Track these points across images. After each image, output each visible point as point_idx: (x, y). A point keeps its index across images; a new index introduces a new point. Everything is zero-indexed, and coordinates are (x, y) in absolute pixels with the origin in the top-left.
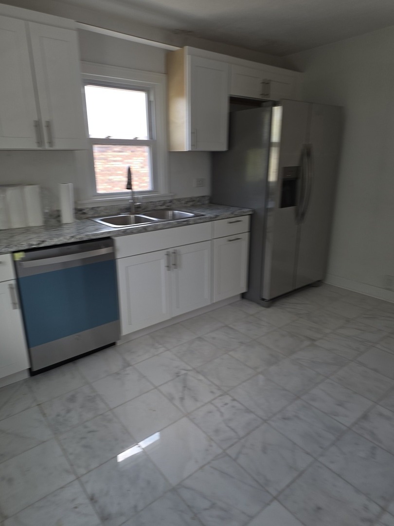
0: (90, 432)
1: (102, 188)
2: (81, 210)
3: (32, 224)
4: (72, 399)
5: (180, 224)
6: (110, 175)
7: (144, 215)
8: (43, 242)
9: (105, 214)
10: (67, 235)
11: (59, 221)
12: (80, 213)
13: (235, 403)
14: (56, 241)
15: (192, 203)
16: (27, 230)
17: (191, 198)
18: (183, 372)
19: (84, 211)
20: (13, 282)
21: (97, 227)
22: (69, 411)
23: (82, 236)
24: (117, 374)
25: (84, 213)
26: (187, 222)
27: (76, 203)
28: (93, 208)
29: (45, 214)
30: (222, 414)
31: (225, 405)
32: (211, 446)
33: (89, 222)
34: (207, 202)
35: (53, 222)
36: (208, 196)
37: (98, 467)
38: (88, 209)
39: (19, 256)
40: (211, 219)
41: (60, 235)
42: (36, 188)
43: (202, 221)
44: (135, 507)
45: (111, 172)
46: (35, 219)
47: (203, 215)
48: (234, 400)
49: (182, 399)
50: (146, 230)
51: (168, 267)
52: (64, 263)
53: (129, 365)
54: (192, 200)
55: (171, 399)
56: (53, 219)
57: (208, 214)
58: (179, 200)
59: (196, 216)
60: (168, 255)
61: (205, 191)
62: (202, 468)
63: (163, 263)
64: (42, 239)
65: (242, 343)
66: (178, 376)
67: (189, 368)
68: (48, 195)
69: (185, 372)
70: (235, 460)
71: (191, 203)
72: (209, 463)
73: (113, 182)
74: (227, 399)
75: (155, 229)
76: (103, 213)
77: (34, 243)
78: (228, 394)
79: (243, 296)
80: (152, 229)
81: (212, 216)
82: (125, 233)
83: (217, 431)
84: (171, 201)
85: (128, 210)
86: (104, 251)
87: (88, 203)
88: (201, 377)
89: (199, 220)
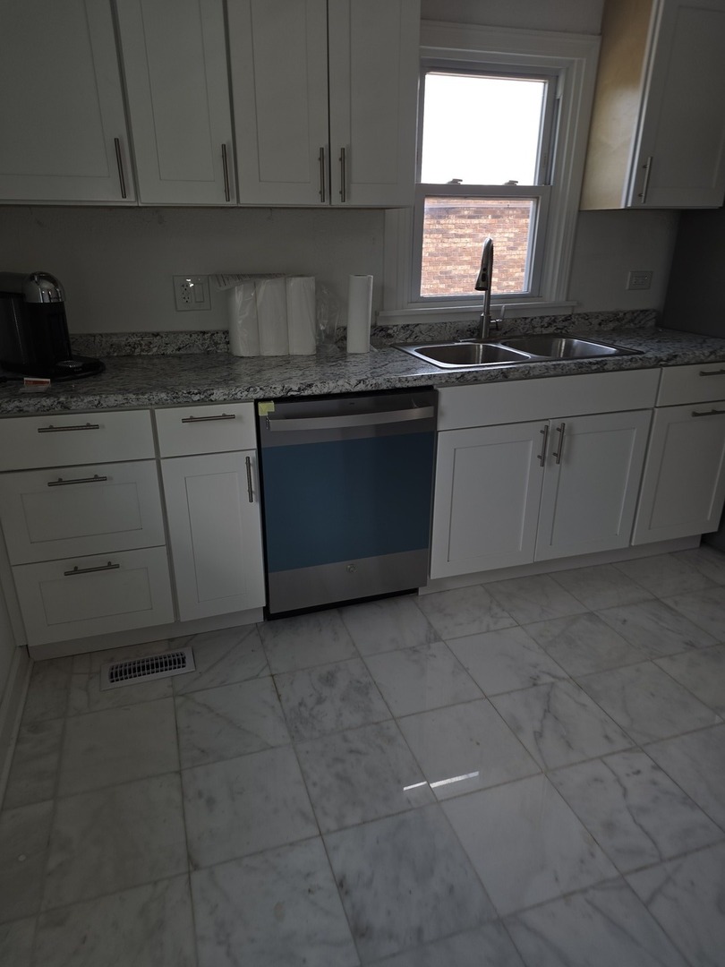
0: (351, 751)
1: (430, 287)
2: (382, 329)
3: (295, 351)
4: (329, 679)
5: (582, 370)
6: (447, 263)
7: (504, 344)
8: (310, 386)
9: (429, 339)
10: (352, 377)
11: (344, 349)
12: (381, 335)
13: (659, 776)
14: (330, 387)
15: (613, 325)
16: (286, 361)
17: (616, 314)
18: (548, 679)
19: (390, 331)
20: (253, 455)
21: (410, 364)
22: (320, 701)
23: (380, 380)
24: (414, 650)
25: (390, 336)
26: (600, 366)
27: (376, 314)
28: (406, 327)
29: (319, 333)
30: (625, 793)
31: (634, 773)
32: (592, 855)
33: (396, 354)
34: (651, 323)
35: (332, 348)
36: (654, 311)
37: (359, 825)
38: (395, 328)
39: (266, 408)
40: (658, 363)
41: (341, 376)
42: (310, 282)
43: (634, 365)
44: (420, 931)
45: (450, 256)
46: (302, 343)
47: (641, 353)
48: (657, 767)
49: (539, 735)
50: (506, 377)
51: (542, 458)
52: (343, 430)
53: (437, 638)
54: (615, 316)
55: (516, 729)
56: (332, 344)
57: (651, 351)
58: (586, 317)
59: (621, 353)
60: (545, 432)
61: (650, 299)
62: (567, 896)
63: (532, 448)
64: (308, 381)
65: (691, 645)
66: (535, 685)
67: (561, 673)
68: (329, 298)
69: (552, 680)
70: (647, 905)
71: (611, 325)
72: (584, 891)
73: (451, 278)
74: (642, 762)
75: (527, 376)
76: (421, 338)
77: (294, 387)
78: (643, 751)
79: (706, 540)
80: (517, 375)
81: (663, 355)
82: (462, 379)
83: (610, 827)
84: (567, 318)
85: (474, 333)
86: (415, 414)
87: (398, 316)
88: (585, 699)
89: (627, 362)
